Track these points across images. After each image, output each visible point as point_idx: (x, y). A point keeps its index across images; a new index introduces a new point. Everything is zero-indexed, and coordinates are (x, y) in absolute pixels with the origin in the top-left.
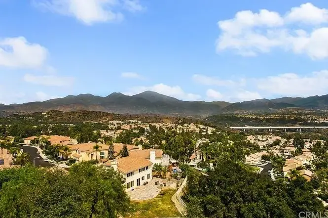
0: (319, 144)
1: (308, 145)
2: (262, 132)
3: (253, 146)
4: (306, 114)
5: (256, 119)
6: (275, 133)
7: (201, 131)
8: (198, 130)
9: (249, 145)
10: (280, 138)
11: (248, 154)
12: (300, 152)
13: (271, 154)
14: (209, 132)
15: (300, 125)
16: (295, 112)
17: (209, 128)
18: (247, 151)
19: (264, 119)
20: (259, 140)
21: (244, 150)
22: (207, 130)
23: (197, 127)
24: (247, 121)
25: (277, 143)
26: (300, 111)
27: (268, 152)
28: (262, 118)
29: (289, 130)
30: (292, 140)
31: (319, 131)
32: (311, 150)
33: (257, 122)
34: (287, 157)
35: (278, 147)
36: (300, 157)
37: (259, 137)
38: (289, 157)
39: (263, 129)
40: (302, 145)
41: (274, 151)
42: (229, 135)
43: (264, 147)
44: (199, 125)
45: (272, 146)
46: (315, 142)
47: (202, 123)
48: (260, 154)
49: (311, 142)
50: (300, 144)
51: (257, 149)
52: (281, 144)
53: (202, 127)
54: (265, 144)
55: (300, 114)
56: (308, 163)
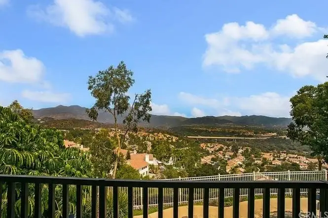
0: (247, 150)
1: (240, 151)
2: (210, 141)
3: (205, 151)
4: (239, 129)
5: (206, 131)
6: (219, 141)
7: (168, 139)
8: (165, 138)
9: (202, 150)
10: (223, 146)
11: (203, 157)
12: (235, 156)
13: (218, 157)
14: (174, 140)
15: (235, 136)
16: (232, 126)
17: (174, 137)
18: (201, 154)
19: (212, 131)
20: (208, 147)
21: (200, 154)
22: (172, 139)
23: (164, 136)
24: (199, 132)
25: (221, 149)
26: (236, 126)
27: (215, 156)
28: (210, 130)
29: (228, 140)
30: (230, 147)
31: (247, 141)
32: (243, 154)
33: (207, 133)
34: (227, 159)
35: (221, 152)
36: (236, 159)
37: (209, 145)
38: (229, 159)
39: (211, 139)
40: (237, 151)
41: (219, 155)
42: (188, 142)
43: (212, 152)
44: (166, 134)
45: (217, 151)
46: (245, 149)
47: (168, 133)
48: (210, 157)
49: (242, 149)
50: (235, 150)
51: (208, 153)
52: (223, 150)
53: (168, 136)
54: (213, 150)
55: (235, 128)
56: (241, 163)
